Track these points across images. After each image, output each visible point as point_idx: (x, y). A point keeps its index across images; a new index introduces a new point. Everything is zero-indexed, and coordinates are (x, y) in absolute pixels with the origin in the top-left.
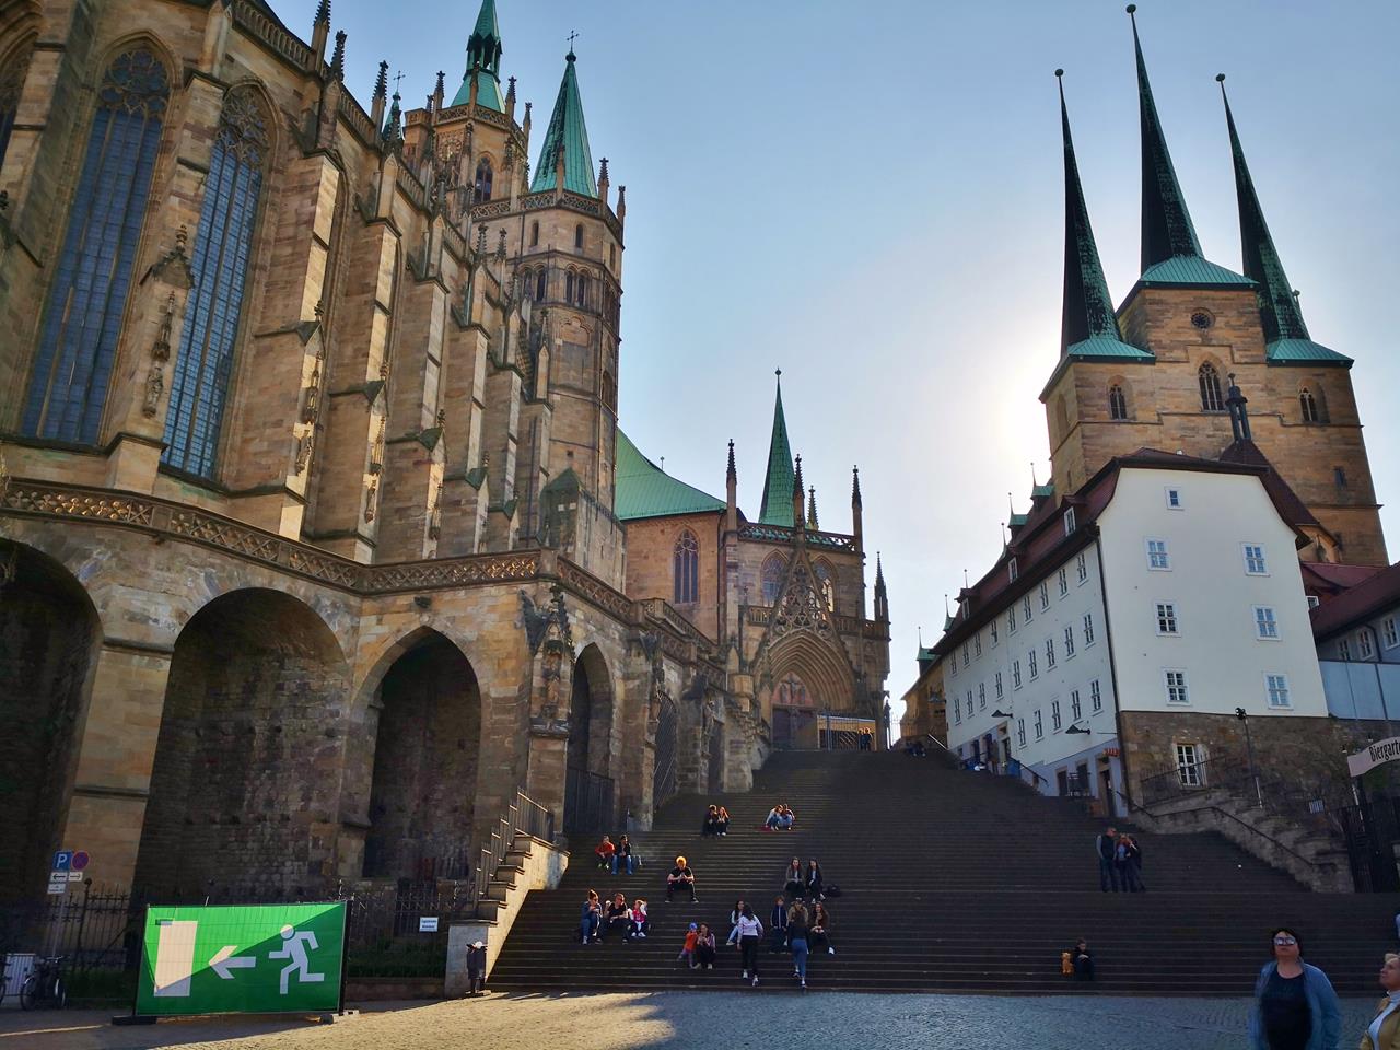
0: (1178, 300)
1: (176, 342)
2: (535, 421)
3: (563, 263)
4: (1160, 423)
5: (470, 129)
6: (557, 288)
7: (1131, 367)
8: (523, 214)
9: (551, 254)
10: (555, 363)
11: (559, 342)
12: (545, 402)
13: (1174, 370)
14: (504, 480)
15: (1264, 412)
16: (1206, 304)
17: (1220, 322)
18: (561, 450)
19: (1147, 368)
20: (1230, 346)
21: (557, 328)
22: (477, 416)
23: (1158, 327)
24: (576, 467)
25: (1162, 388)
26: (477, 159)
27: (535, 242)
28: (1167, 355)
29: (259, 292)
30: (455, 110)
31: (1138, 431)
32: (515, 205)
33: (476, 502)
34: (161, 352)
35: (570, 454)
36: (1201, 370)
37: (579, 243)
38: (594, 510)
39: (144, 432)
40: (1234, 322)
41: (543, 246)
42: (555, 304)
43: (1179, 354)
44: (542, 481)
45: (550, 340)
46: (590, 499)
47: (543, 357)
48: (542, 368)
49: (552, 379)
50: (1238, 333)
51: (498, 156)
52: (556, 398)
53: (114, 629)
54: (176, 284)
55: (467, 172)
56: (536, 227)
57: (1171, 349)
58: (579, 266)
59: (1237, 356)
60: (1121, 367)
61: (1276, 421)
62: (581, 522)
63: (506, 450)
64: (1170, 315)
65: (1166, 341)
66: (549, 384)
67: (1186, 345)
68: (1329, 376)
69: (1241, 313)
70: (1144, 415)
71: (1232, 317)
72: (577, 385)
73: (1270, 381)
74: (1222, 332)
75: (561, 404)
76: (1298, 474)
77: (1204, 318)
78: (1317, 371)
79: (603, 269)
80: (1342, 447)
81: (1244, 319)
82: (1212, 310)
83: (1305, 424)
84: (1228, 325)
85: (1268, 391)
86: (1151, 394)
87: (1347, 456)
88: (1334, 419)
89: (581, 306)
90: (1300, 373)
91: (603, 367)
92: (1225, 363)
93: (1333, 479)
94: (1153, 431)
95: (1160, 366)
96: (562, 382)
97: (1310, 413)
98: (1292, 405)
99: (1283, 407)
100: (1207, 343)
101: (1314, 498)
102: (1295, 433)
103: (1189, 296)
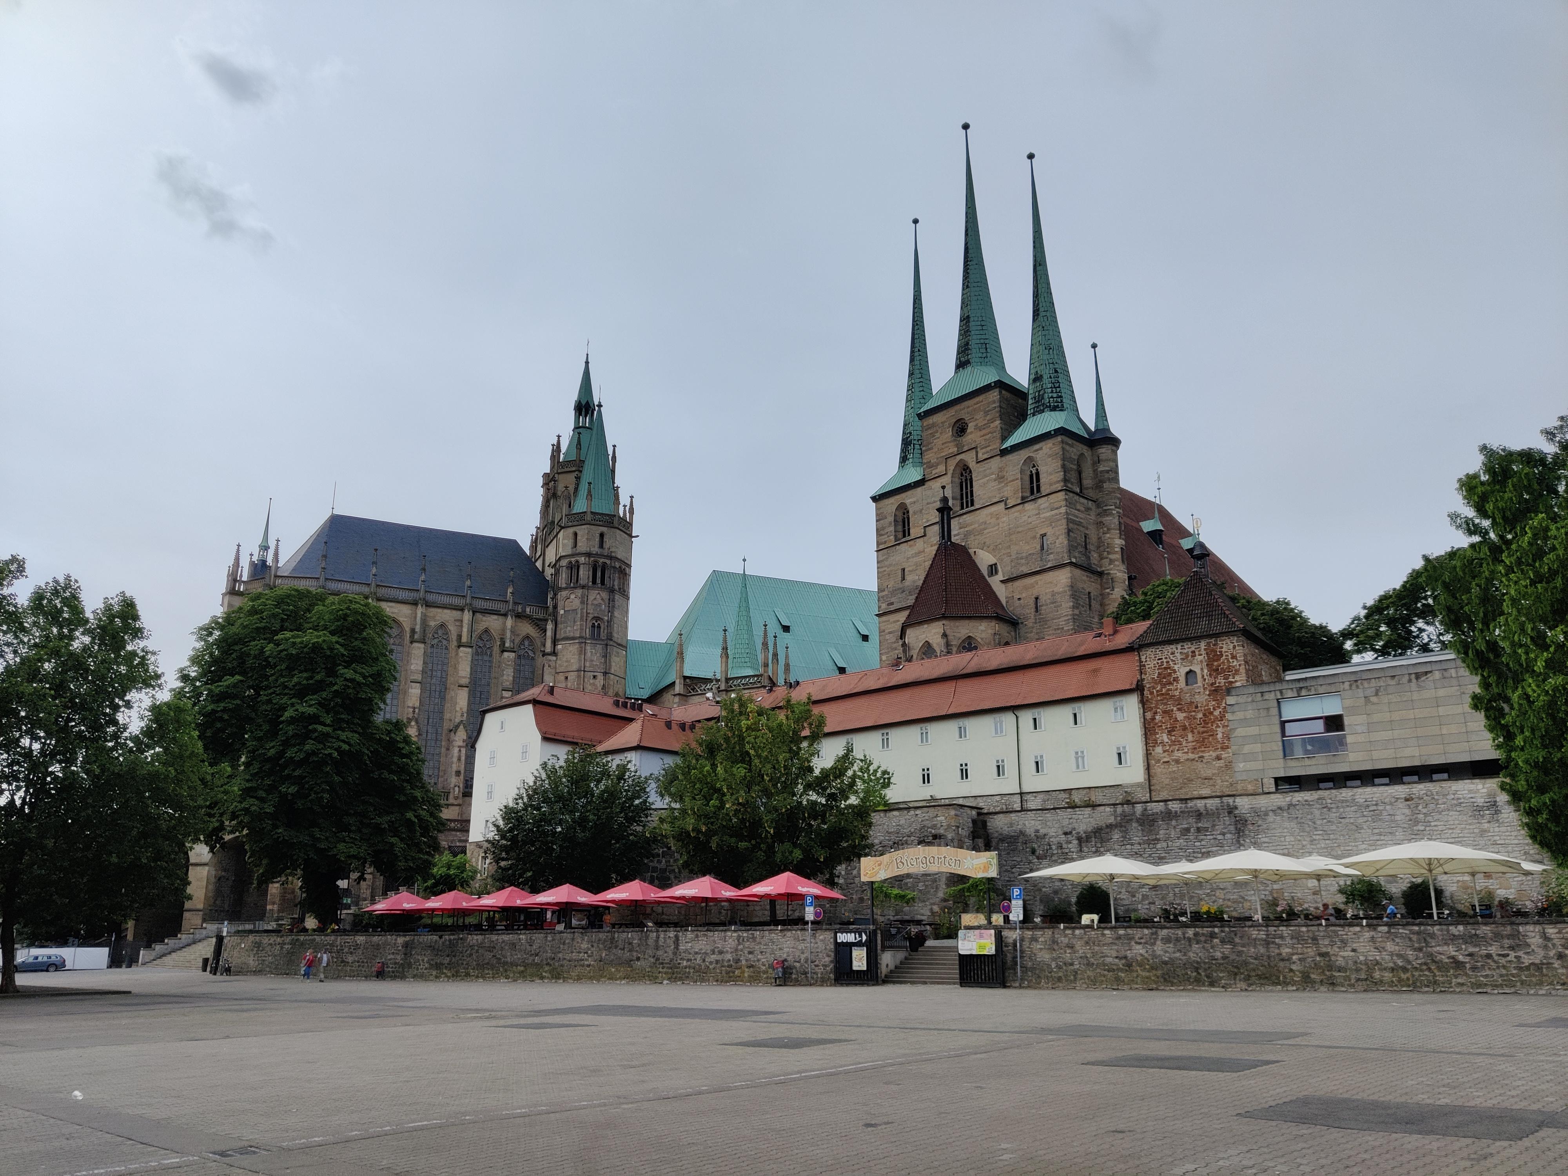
0: (944, 419)
3: (564, 563)
4: (923, 535)
7: (909, 493)
10: (560, 626)
11: (562, 612)
12: (554, 653)
13: (936, 485)
15: (996, 500)
16: (962, 415)
17: (971, 427)
18: (561, 677)
19: (920, 490)
20: (974, 449)
23: (930, 449)
25: (928, 504)
28: (934, 472)
31: (910, 546)
35: (567, 678)
36: (959, 473)
37: (575, 545)
40: (981, 423)
43: (941, 469)
47: (550, 626)
48: (549, 633)
49: (558, 636)
50: (984, 432)
52: (559, 647)
57: (937, 465)
59: (980, 455)
60: (903, 495)
61: (1002, 505)
64: (937, 435)
65: (933, 460)
66: (555, 642)
67: (946, 459)
68: (1047, 447)
69: (986, 413)
70: (915, 531)
71: (980, 419)
72: (572, 635)
73: (1001, 469)
74: (972, 437)
75: (563, 649)
76: (1014, 549)
77: (961, 429)
78: (1037, 447)
79: (588, 555)
80: (1048, 514)
81: (988, 418)
82: (967, 418)
83: (1024, 501)
84: (977, 428)
85: (1000, 478)
86: (921, 511)
87: (1051, 522)
88: (1044, 490)
89: (574, 583)
90: (1024, 454)
91: (591, 616)
92: (972, 465)
93: (1038, 547)
94: (920, 543)
95: (928, 484)
96: (563, 636)
97: (1036, 486)
98: (1016, 485)
99: (1009, 490)
100: (960, 448)
101: (1023, 569)
102: (1015, 513)
103: (952, 412)
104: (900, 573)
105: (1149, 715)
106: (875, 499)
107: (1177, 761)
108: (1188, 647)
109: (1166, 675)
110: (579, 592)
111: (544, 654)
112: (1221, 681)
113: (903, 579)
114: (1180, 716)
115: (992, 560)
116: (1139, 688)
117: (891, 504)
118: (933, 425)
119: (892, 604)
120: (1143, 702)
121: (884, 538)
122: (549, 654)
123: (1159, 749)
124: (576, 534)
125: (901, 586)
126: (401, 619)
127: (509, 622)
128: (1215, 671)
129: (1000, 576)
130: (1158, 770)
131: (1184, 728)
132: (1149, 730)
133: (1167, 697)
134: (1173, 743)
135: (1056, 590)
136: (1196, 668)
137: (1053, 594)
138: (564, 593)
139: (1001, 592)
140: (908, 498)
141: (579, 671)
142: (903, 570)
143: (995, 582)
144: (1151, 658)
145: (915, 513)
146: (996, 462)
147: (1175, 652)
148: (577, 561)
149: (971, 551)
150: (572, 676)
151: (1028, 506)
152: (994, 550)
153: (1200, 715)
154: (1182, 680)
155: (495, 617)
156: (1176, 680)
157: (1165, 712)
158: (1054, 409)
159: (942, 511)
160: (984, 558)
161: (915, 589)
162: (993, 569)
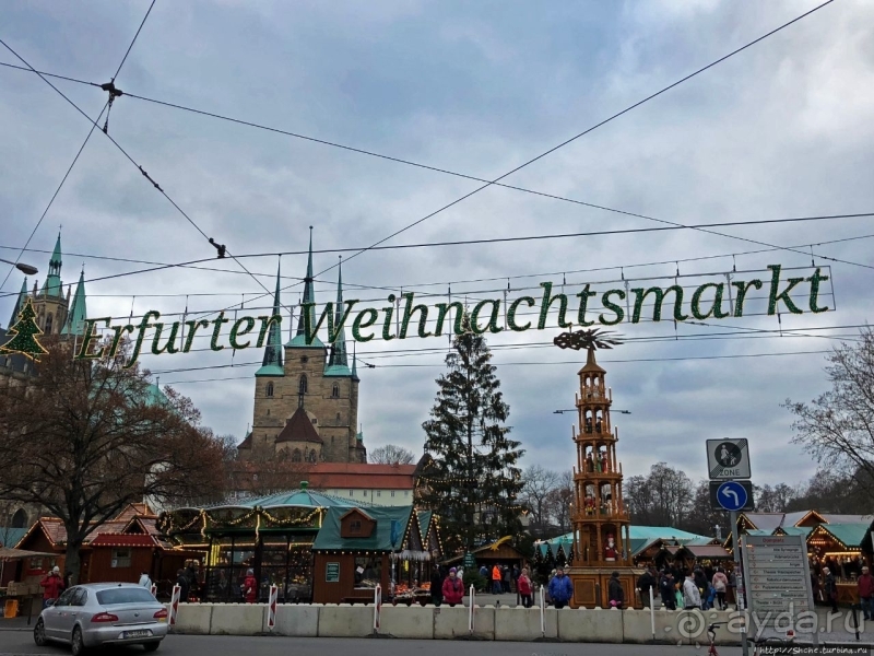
0: (297, 353)
4: (282, 398)
5: (43, 305)
7: (275, 378)
13: (290, 379)
15: (318, 394)
16: (306, 354)
17: (309, 360)
19: (281, 378)
20: (311, 370)
23: (288, 363)
25: (285, 386)
26: (47, 315)
30: (41, 297)
31: (274, 401)
36: (301, 377)
43: (293, 373)
50: (314, 365)
51: (55, 313)
57: (290, 371)
59: (313, 373)
60: (273, 378)
61: (321, 397)
64: (292, 358)
65: (290, 368)
67: (296, 370)
68: (343, 380)
70: (275, 395)
71: (314, 359)
73: (322, 382)
74: (310, 364)
76: (325, 416)
77: (304, 359)
78: (339, 379)
80: (342, 406)
81: (317, 360)
82: (308, 357)
83: (331, 398)
84: (312, 362)
85: (322, 386)
86: (281, 388)
87: (343, 409)
88: (340, 396)
90: (333, 380)
92: (309, 375)
93: (336, 417)
94: (279, 402)
95: (285, 377)
97: (336, 393)
98: (328, 391)
99: (325, 392)
100: (304, 368)
101: (328, 424)
102: (327, 402)
103: (301, 351)
104: (267, 412)
105: (415, 496)
106: (257, 375)
113: (269, 414)
115: (315, 417)
116: (414, 489)
117: (266, 380)
118: (290, 353)
119: (261, 423)
120: (414, 493)
121: (259, 394)
125: (267, 417)
129: (318, 424)
135: (341, 435)
137: (340, 437)
139: (317, 430)
140: (275, 380)
142: (269, 410)
143: (315, 426)
145: (278, 387)
146: (320, 379)
149: (306, 411)
151: (332, 400)
152: (316, 413)
158: (343, 364)
159: (301, 394)
160: (311, 416)
161: (275, 420)
162: (315, 421)
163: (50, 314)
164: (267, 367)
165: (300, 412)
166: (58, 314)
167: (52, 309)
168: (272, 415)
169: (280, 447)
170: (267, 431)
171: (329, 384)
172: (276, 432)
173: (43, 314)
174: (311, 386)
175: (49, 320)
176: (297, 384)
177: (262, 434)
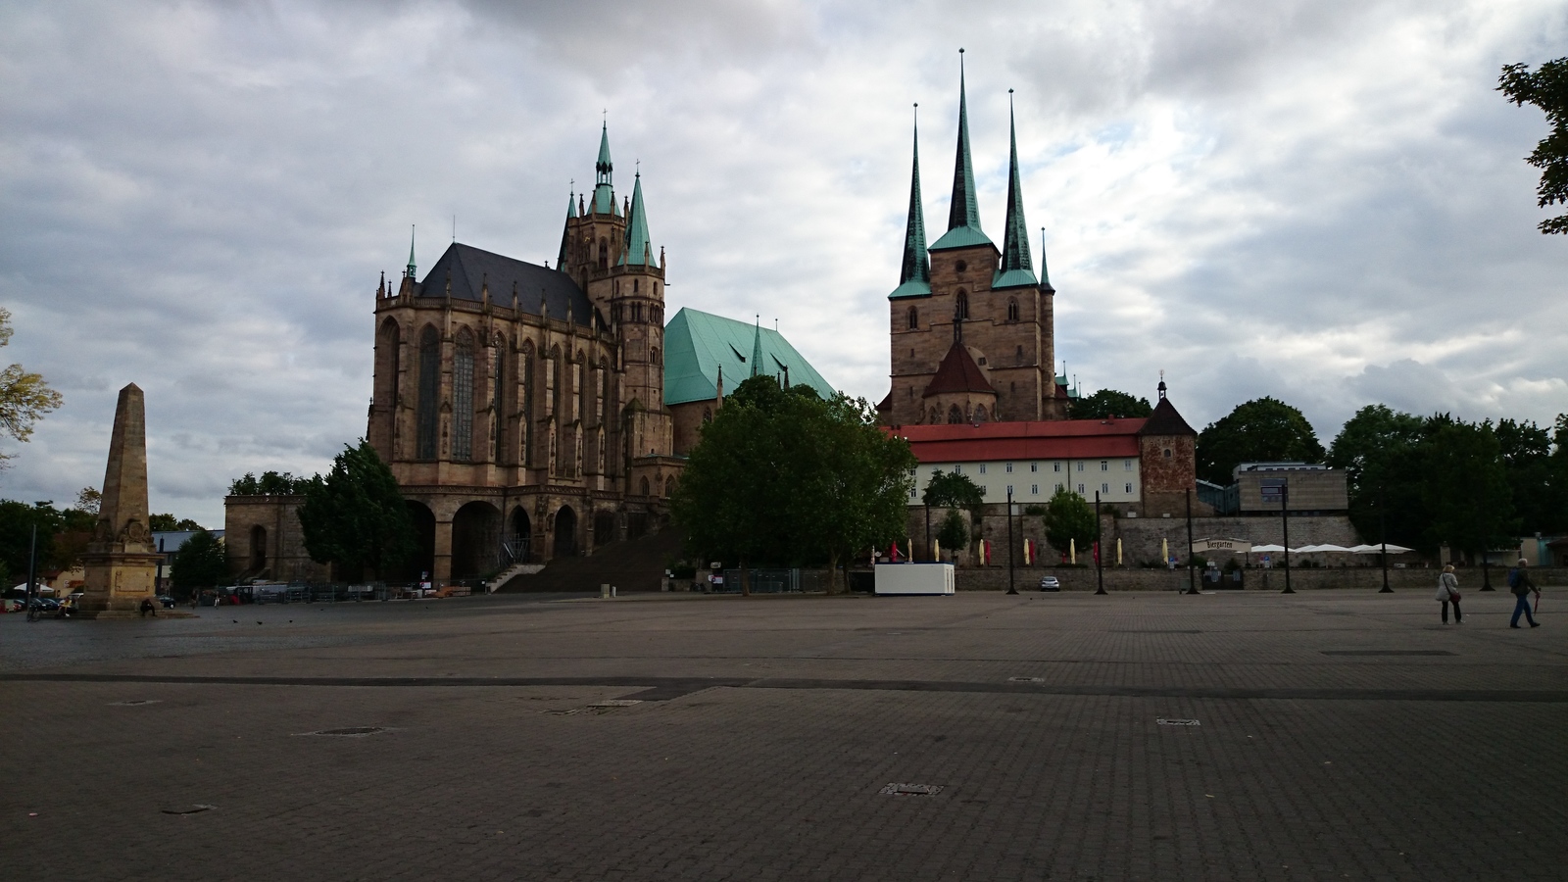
0: (948, 257)
1: (448, 430)
2: (617, 381)
3: (628, 302)
4: (930, 331)
5: (593, 228)
6: (627, 314)
7: (919, 300)
8: (613, 277)
9: (624, 298)
10: (627, 351)
11: (628, 340)
12: (624, 371)
13: (941, 299)
14: (596, 416)
15: (985, 318)
16: (963, 258)
17: (969, 267)
18: (630, 390)
19: (927, 300)
20: (972, 282)
21: (627, 334)
22: (576, 400)
23: (936, 274)
24: (638, 397)
25: (934, 311)
26: (598, 242)
27: (618, 292)
28: (938, 291)
29: (476, 396)
30: (589, 215)
31: (919, 336)
32: (610, 273)
33: (575, 434)
34: (445, 434)
35: (635, 391)
36: (958, 296)
37: (636, 289)
38: (646, 414)
39: (444, 458)
40: (977, 266)
41: (620, 295)
42: (626, 323)
43: (944, 289)
44: (622, 406)
45: (623, 340)
46: (643, 410)
47: (620, 351)
48: (620, 356)
49: (626, 359)
50: (978, 273)
51: (608, 236)
52: (628, 367)
53: (438, 519)
54: (446, 412)
55: (595, 253)
56: (618, 282)
57: (941, 287)
58: (636, 301)
59: (975, 287)
60: (912, 302)
61: (989, 324)
62: (637, 423)
63: (596, 403)
64: (943, 267)
65: (939, 283)
66: (624, 363)
67: (949, 284)
68: (1024, 293)
69: (982, 261)
70: (922, 326)
71: (976, 264)
72: (637, 359)
73: (991, 300)
74: (970, 273)
75: (630, 370)
76: (998, 351)
77: (961, 267)
78: (1017, 291)
79: (648, 299)
80: (1024, 334)
81: (983, 265)
82: (967, 261)
83: (1006, 323)
84: (973, 269)
85: (990, 305)
86: (928, 314)
87: (1025, 339)
88: (1022, 318)
89: (638, 320)
90: (1008, 294)
91: (651, 346)
92: (969, 291)
93: (1016, 353)
94: (927, 336)
95: (934, 298)
96: (630, 358)
97: (1013, 315)
98: (1001, 312)
99: (996, 314)
100: (960, 280)
101: (1005, 364)
102: (1000, 329)
103: (954, 254)
104: (910, 352)
105: (1144, 469)
107: (1158, 493)
108: (1167, 438)
109: (1155, 451)
110: (642, 327)
111: (616, 371)
112: (1182, 456)
113: (913, 355)
114: (1161, 471)
115: (982, 355)
116: (1140, 456)
117: (904, 305)
118: (939, 260)
119: (903, 371)
120: (1142, 463)
121: (897, 326)
122: (619, 372)
123: (1149, 486)
124: (636, 282)
125: (909, 360)
126: (533, 339)
127: (597, 346)
128: (1180, 451)
129: (987, 366)
130: (1148, 495)
131: (1163, 477)
132: (1144, 477)
133: (1154, 461)
134: (1156, 484)
135: (1027, 380)
136: (1171, 449)
137: (1025, 383)
138: (630, 326)
139: (988, 376)
140: (919, 304)
141: (645, 386)
142: (913, 350)
143: (984, 369)
144: (1147, 442)
145: (923, 314)
146: (987, 295)
147: (1161, 440)
148: (639, 303)
149: (967, 347)
150: (640, 390)
151: (1009, 326)
152: (984, 349)
153: (1170, 472)
154: (1163, 455)
155: (585, 340)
156: (1160, 453)
157: (1153, 469)
158: (1025, 268)
159: (957, 322)
160: (976, 354)
161: (922, 364)
162: (982, 361)
163: (603, 239)
164: (907, 284)
165: (958, 350)
166: (613, 238)
167: (602, 231)
168: (918, 356)
169: (930, 403)
170: (911, 381)
171: (1002, 301)
172: (925, 381)
173: (593, 240)
174: (973, 308)
175: (603, 249)
176: (953, 305)
177: (906, 386)
